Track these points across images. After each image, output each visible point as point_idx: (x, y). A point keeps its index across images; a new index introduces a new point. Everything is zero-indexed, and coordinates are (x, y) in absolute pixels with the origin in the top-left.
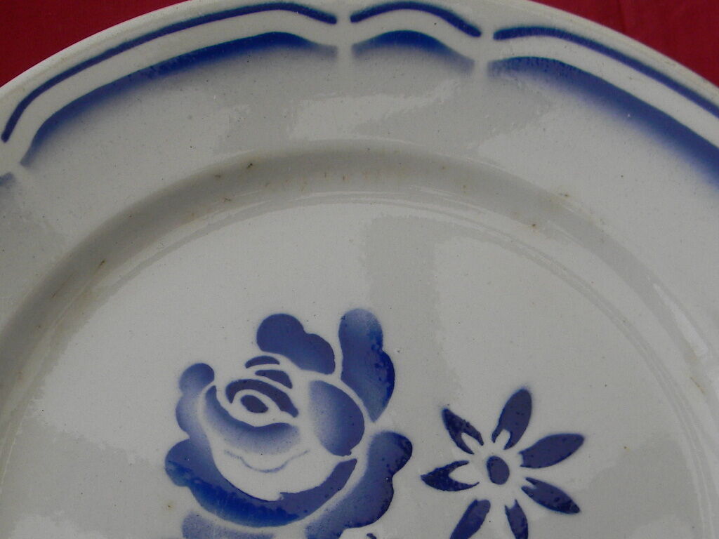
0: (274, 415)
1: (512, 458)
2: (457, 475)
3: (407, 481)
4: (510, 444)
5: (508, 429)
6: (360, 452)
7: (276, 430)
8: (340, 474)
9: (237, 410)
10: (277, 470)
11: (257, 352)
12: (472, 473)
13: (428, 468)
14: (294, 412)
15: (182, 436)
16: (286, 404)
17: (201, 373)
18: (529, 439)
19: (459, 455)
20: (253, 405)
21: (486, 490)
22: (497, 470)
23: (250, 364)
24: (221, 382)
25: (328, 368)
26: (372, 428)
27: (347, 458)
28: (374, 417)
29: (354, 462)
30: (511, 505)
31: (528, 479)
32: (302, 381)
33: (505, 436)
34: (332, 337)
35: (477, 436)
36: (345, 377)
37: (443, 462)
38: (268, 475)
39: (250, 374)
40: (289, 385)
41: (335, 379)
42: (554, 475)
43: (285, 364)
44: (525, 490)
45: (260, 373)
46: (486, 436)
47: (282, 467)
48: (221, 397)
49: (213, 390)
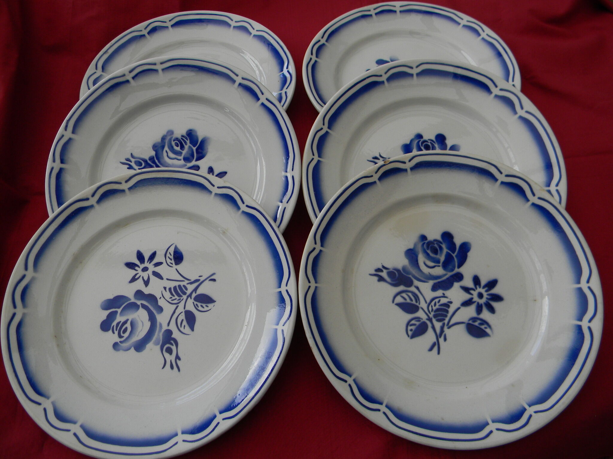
0: (128, 325)
1: (142, 266)
2: (146, 279)
3: (147, 291)
4: (139, 267)
5: (135, 267)
6: (139, 303)
7: (132, 324)
8: (144, 306)
9: (126, 335)
10: (142, 323)
11: (111, 331)
12: (145, 275)
13: (144, 286)
14: (128, 320)
15: (133, 348)
16: (125, 322)
17: (116, 346)
18: (138, 262)
19: (141, 278)
20: (125, 331)
21: (150, 272)
22: (145, 269)
23: (114, 333)
24: (118, 340)
25: (116, 312)
26: (133, 300)
27: (140, 306)
28: (130, 300)
29: (141, 304)
30: (154, 266)
31: (147, 262)
32: (120, 319)
33: (137, 268)
34: (107, 312)
35: (136, 274)
36: (119, 308)
37: (143, 282)
38: (144, 325)
39: (116, 333)
40: (120, 322)
41: (119, 310)
42: (147, 257)
43: (114, 324)
44: (150, 263)
45: (116, 330)
46: (136, 272)
47: (142, 321)
48: (122, 339)
49: (121, 342)
